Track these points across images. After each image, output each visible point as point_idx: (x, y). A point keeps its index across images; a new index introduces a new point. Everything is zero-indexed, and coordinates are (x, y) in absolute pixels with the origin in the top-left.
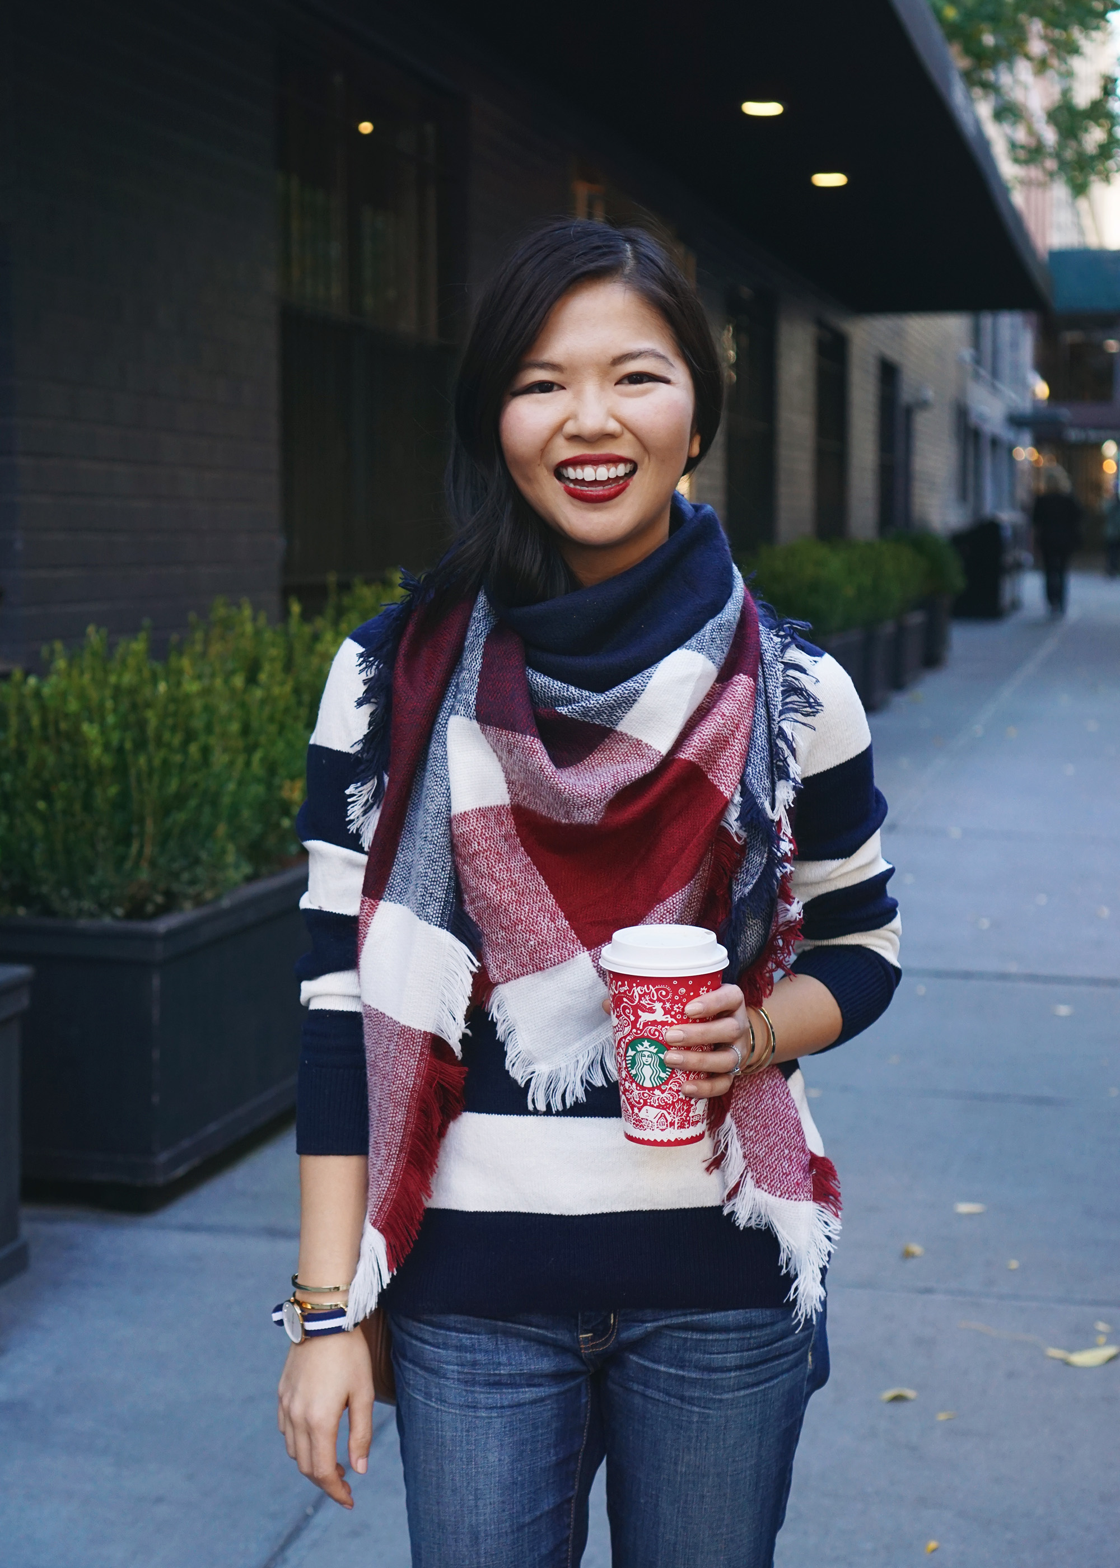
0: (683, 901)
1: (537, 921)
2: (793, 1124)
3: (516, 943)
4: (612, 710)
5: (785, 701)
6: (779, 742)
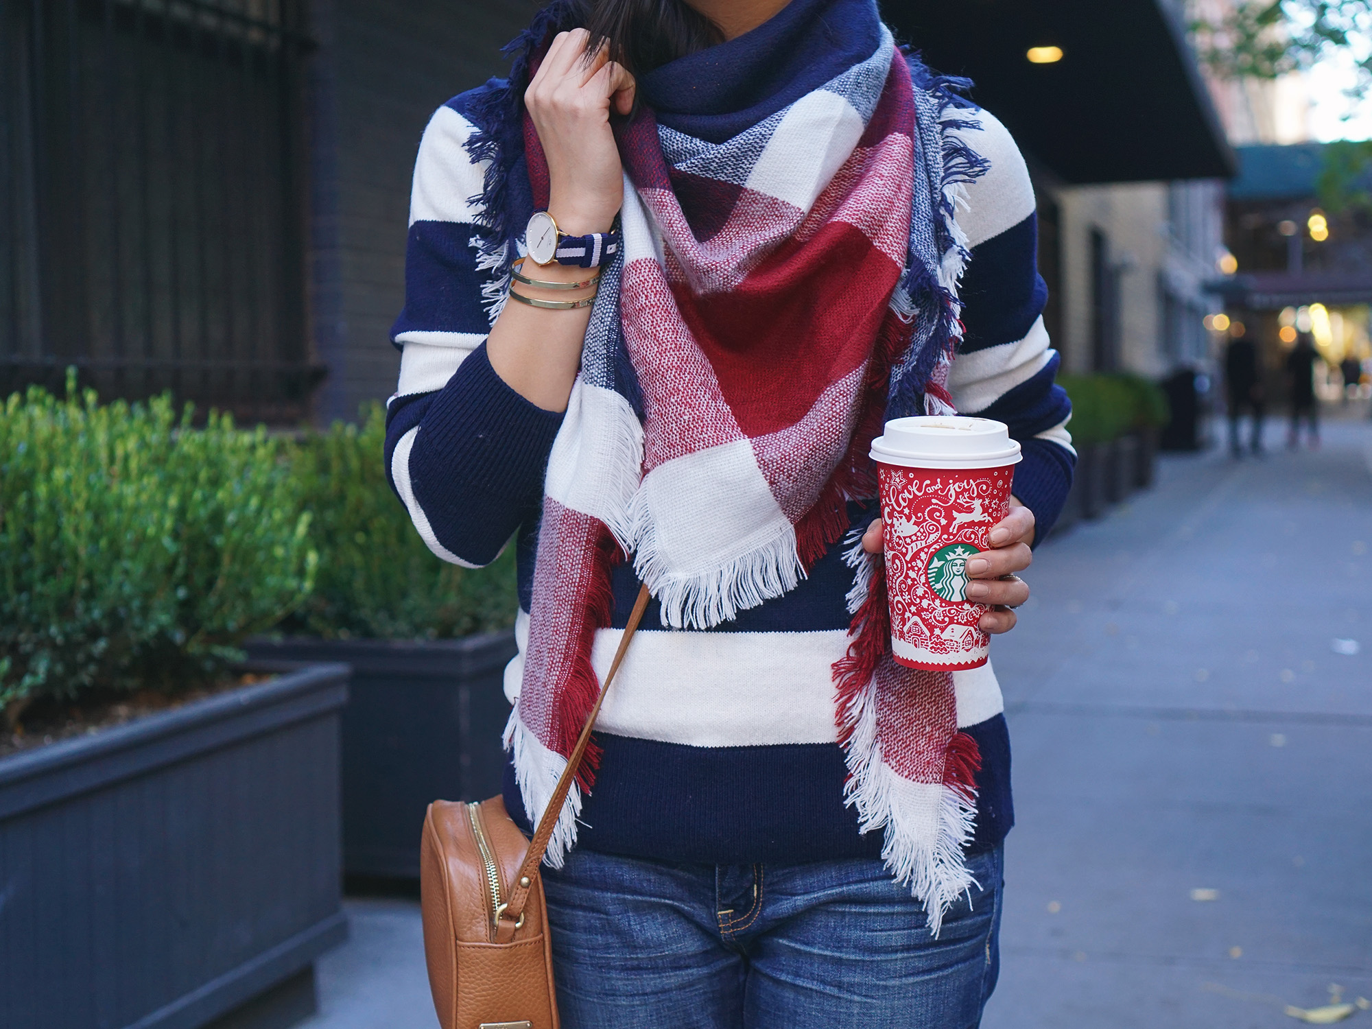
1: (696, 394)
2: (947, 700)
3: (667, 418)
4: (737, 160)
5: (947, 167)
6: (942, 211)
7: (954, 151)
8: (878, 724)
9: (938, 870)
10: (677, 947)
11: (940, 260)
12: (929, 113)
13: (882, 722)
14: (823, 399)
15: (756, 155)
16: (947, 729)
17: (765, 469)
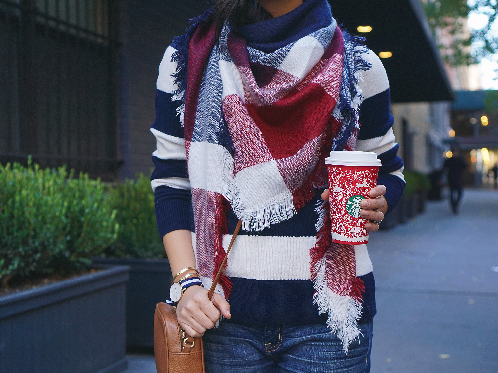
0: (318, 142)
1: (255, 144)
2: (353, 265)
3: (245, 152)
4: (276, 59)
5: (355, 67)
6: (354, 82)
7: (358, 61)
8: (326, 273)
9: (347, 329)
10: (250, 357)
11: (352, 100)
12: (350, 48)
13: (328, 272)
14: (304, 147)
15: (283, 58)
16: (352, 276)
17: (281, 172)
